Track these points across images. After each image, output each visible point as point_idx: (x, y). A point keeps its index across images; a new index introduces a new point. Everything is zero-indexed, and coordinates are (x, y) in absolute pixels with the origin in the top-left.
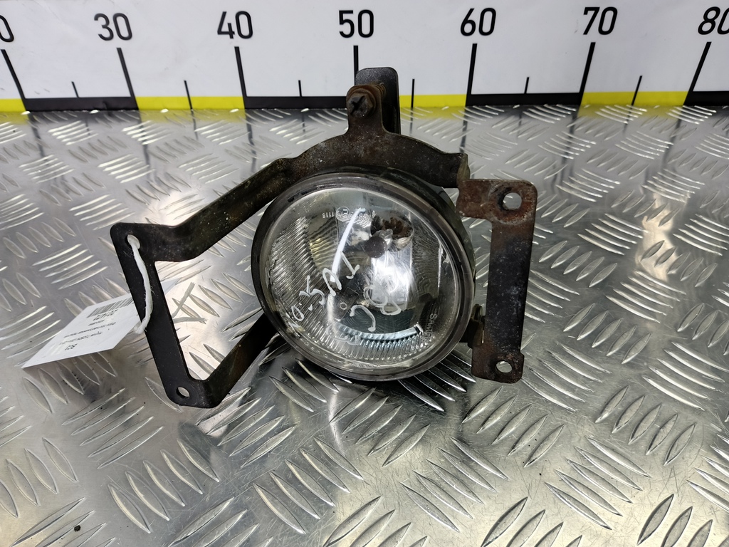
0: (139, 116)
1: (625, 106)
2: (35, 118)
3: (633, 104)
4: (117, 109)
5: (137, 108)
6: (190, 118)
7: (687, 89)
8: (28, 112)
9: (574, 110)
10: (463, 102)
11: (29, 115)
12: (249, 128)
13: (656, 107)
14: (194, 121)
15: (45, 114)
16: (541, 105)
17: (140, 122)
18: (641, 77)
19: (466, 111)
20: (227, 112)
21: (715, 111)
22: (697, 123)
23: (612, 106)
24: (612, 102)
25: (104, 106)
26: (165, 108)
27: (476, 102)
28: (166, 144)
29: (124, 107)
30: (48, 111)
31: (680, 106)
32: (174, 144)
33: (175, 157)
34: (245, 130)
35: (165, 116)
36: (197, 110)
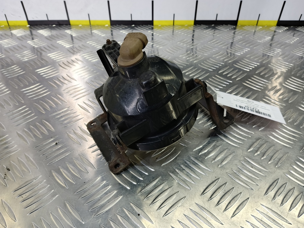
0: (70, 27)
1: (254, 26)
2: (32, 27)
3: (257, 25)
4: (62, 25)
5: (70, 24)
6: (90, 27)
7: (277, 20)
8: (29, 26)
9: (234, 27)
10: (193, 23)
11: (29, 27)
12: (112, 31)
13: (266, 26)
14: (91, 29)
15: (35, 26)
16: (222, 25)
17: (70, 29)
18: (260, 15)
19: (194, 27)
20: (103, 26)
21: (287, 28)
22: (280, 32)
23: (249, 26)
24: (249, 24)
25: (58, 24)
26: (80, 24)
27: (197, 23)
28: (82, 36)
29: (65, 24)
30: (37, 25)
31: (275, 26)
32: (84, 36)
33: (84, 40)
34: (110, 31)
35: (80, 27)
36: (92, 25)
